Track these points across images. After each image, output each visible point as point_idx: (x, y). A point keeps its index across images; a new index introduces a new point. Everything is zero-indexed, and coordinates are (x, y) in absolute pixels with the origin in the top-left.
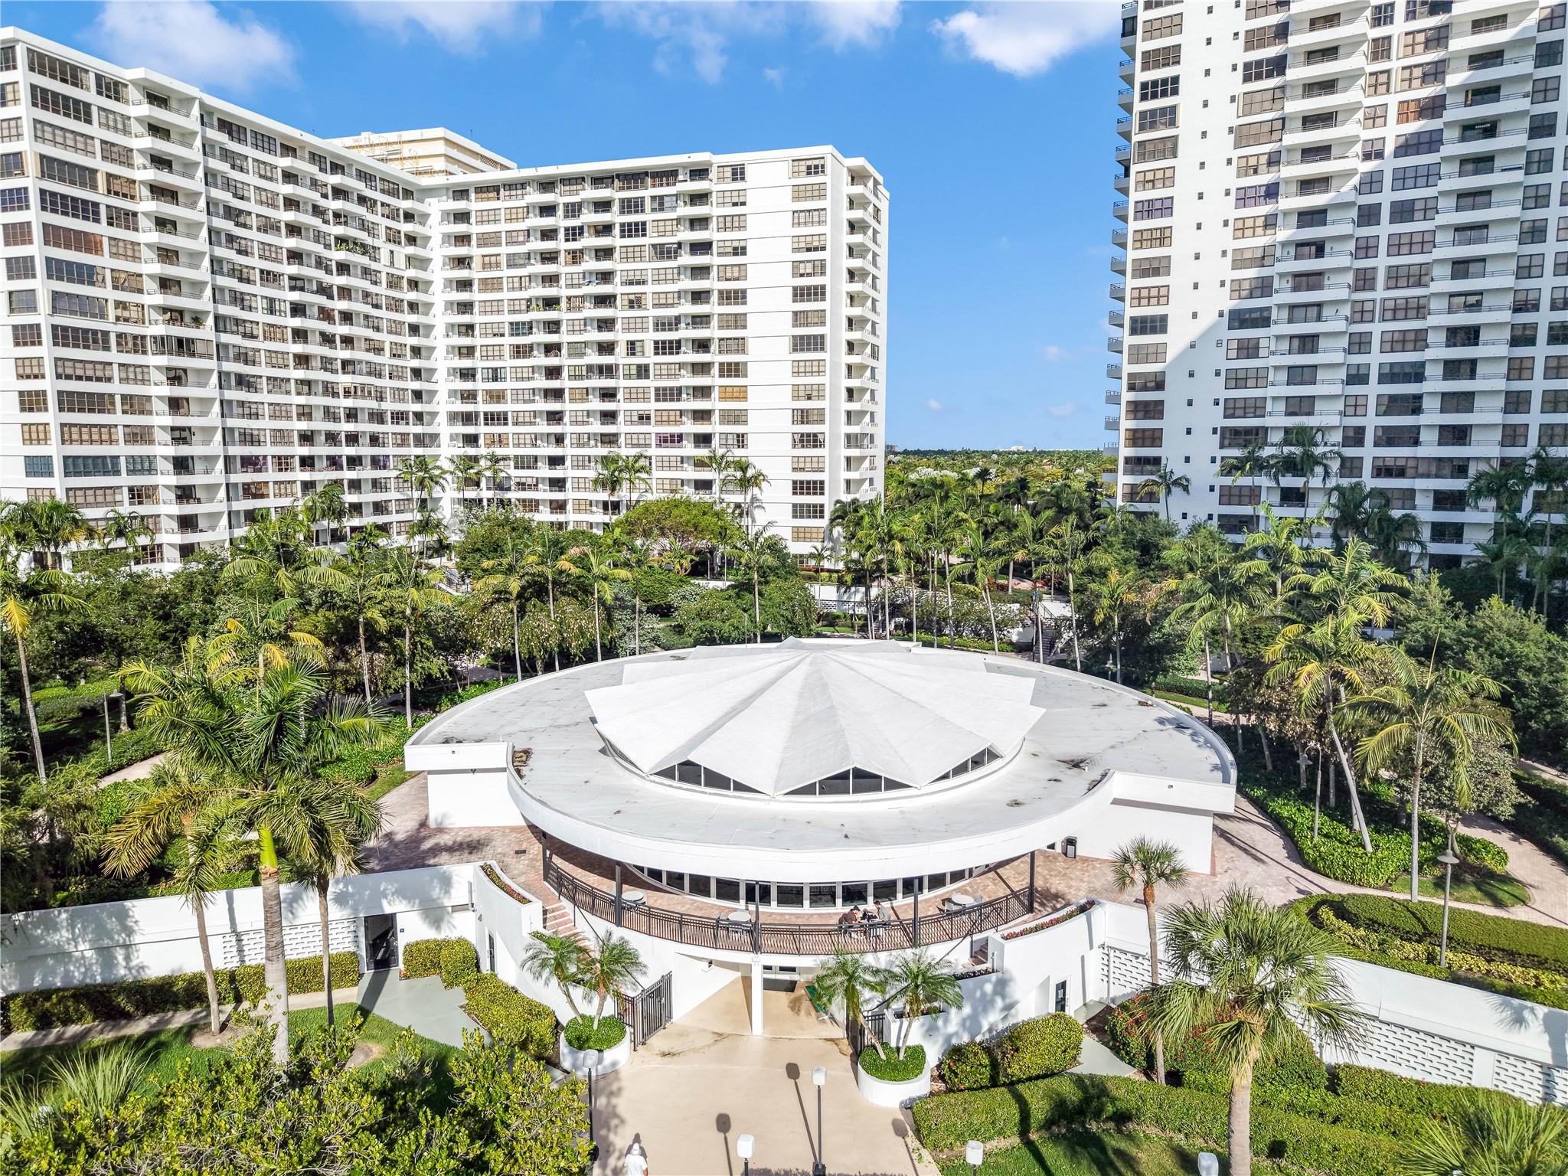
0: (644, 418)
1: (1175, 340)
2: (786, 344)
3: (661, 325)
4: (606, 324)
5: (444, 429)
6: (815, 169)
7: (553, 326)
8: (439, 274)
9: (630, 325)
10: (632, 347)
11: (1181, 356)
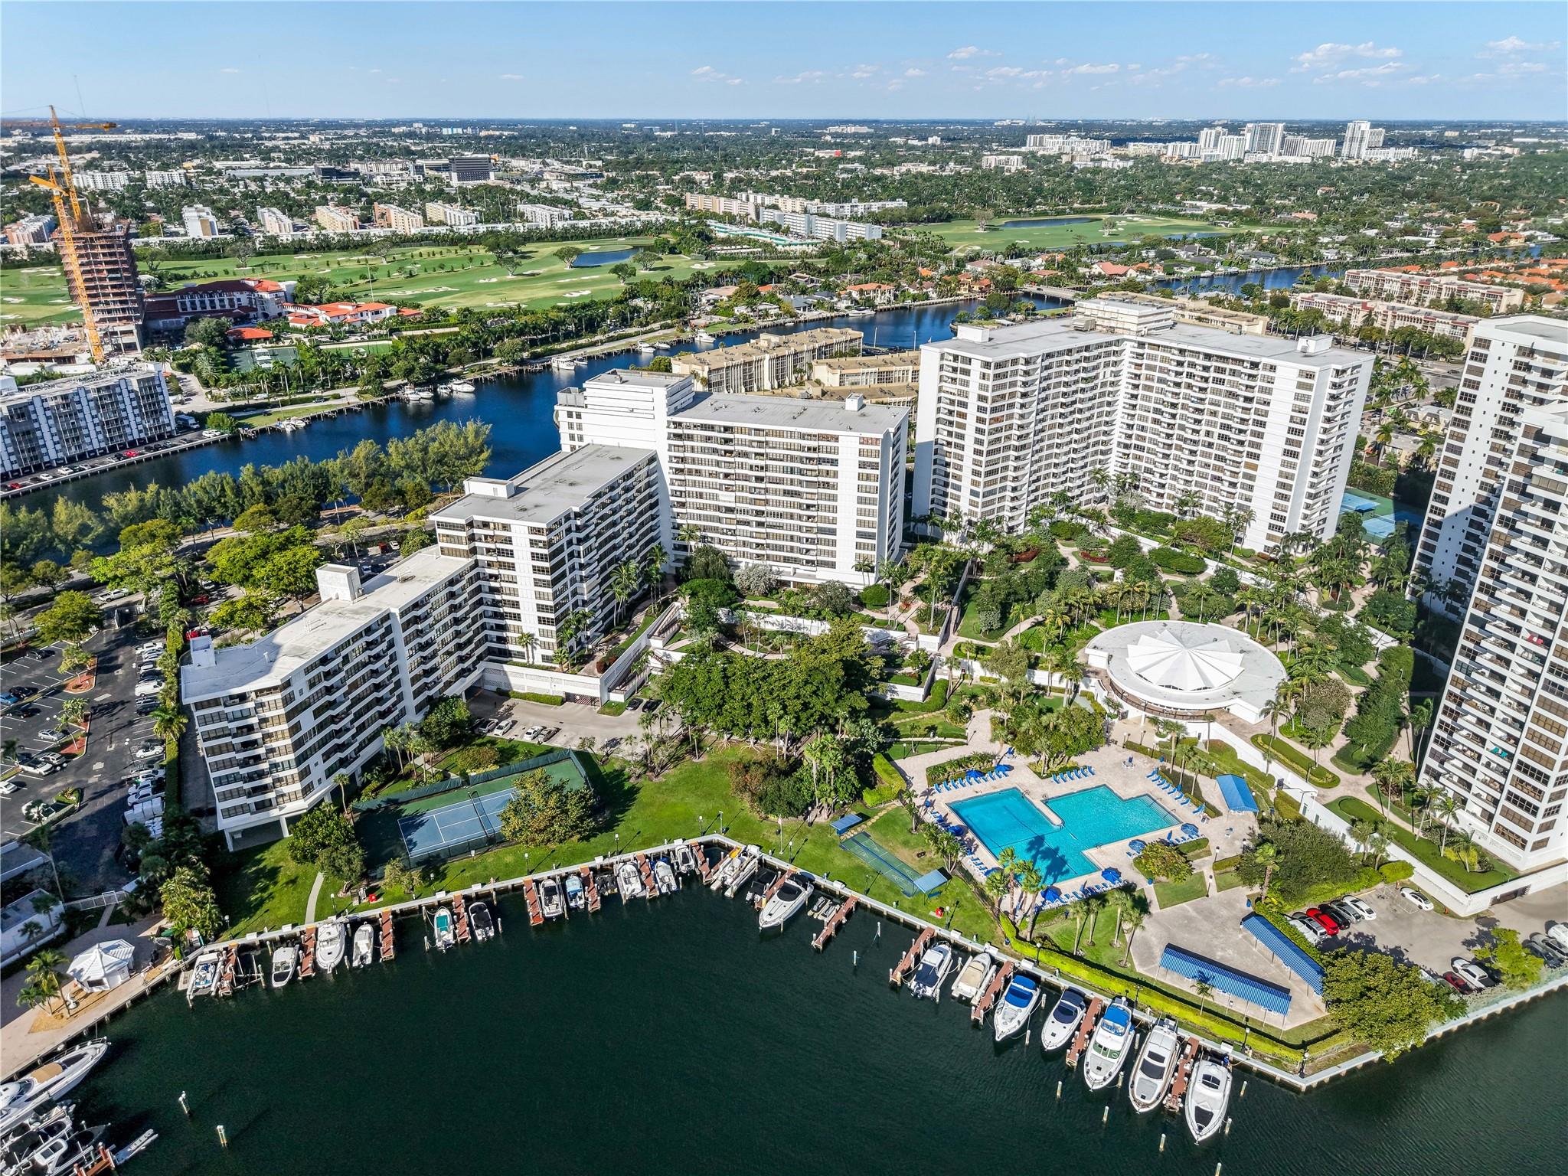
0: (1207, 466)
1: (1451, 509)
2: (1281, 451)
3: (1223, 427)
4: (1198, 422)
5: (1115, 448)
6: (1310, 376)
7: (1174, 416)
8: (1124, 379)
9: (1209, 423)
10: (1208, 434)
11: (1450, 517)
